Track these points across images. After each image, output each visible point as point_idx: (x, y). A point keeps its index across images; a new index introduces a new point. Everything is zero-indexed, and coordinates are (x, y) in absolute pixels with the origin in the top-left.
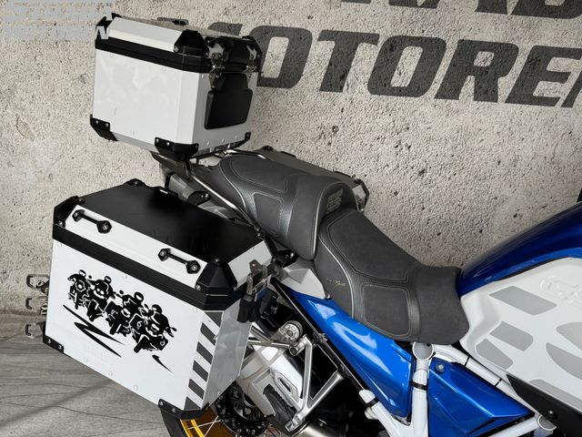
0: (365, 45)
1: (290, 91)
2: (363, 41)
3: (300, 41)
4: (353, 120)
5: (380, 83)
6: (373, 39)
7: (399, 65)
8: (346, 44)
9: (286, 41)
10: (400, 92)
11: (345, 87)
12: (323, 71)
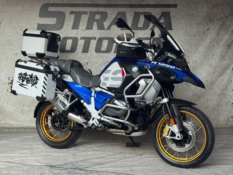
0: (93, 40)
1: (74, 53)
2: (92, 39)
3: (75, 40)
4: (92, 60)
5: (98, 50)
6: (95, 38)
7: (103, 45)
8: (88, 40)
9: (71, 40)
10: (104, 52)
11: (89, 52)
12: (82, 47)
